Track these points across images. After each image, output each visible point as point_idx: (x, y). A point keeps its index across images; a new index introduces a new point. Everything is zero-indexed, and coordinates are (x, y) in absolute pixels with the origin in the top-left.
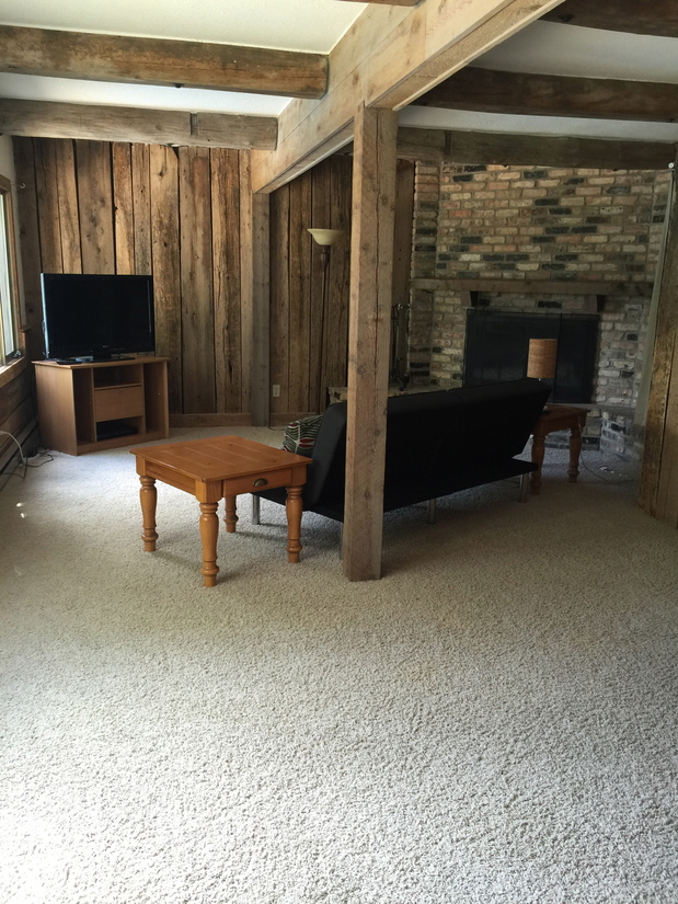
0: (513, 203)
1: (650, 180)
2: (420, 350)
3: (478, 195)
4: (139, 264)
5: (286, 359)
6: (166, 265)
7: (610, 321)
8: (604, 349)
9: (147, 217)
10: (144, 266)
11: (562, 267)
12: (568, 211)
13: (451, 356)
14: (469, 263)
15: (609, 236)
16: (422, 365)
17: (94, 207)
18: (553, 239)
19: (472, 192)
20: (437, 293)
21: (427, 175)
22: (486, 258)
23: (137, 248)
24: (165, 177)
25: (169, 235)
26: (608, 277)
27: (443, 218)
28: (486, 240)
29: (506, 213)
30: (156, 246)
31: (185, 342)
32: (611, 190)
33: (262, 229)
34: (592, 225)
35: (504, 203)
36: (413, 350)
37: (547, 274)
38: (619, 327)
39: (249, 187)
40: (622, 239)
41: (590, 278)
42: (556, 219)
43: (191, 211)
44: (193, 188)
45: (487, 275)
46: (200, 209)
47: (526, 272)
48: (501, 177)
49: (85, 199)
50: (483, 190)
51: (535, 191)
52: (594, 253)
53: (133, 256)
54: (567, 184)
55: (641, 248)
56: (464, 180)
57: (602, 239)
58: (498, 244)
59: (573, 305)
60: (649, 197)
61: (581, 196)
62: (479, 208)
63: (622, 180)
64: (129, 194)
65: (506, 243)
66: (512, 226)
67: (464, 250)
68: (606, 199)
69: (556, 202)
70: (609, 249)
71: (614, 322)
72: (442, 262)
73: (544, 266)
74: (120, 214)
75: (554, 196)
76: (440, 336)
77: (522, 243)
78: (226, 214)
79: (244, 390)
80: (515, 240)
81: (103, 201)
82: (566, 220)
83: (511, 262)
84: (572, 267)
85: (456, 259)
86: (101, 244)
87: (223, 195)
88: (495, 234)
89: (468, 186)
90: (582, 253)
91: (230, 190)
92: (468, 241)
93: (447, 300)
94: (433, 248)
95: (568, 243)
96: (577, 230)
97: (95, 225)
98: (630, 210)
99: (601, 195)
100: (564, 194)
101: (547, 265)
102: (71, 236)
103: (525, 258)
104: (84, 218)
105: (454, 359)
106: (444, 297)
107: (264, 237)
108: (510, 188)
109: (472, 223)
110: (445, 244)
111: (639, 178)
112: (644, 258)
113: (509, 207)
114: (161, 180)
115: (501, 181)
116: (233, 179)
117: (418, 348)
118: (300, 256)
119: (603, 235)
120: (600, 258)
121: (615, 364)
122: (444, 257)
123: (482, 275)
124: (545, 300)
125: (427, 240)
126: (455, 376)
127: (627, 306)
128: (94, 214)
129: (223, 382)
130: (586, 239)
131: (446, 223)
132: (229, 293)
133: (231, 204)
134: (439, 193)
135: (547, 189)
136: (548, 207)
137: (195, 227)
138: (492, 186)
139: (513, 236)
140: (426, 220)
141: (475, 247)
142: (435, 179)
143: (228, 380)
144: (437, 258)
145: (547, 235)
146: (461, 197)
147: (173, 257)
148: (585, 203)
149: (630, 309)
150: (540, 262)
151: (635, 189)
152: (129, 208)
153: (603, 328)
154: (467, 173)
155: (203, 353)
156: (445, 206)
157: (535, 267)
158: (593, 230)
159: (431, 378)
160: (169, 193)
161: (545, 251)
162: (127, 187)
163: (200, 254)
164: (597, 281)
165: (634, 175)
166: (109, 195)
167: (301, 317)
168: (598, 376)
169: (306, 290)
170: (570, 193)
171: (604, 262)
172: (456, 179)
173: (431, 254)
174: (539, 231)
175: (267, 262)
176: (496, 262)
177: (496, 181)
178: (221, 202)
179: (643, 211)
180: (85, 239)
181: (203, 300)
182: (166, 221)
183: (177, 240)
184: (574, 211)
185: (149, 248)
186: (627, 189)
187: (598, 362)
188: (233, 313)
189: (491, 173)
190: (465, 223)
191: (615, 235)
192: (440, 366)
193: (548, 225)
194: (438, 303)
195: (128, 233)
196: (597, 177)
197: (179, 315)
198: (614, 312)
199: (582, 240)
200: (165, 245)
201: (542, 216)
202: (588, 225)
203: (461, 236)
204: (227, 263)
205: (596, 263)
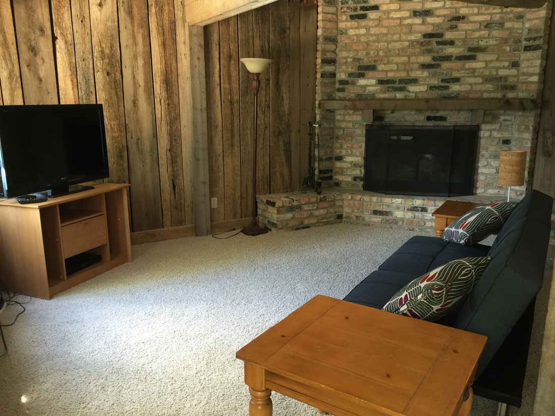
0: (403, 37)
1: (520, 17)
2: (326, 159)
3: (373, 31)
4: (82, 93)
5: (221, 174)
6: (110, 93)
7: (488, 130)
8: (483, 152)
9: (88, 46)
10: (88, 94)
11: (447, 88)
12: (451, 43)
13: (351, 163)
14: (365, 86)
15: (487, 62)
16: (327, 171)
17: (32, 37)
18: (439, 65)
19: (368, 28)
20: (338, 112)
21: (329, 13)
22: (381, 82)
23: (80, 78)
24: (104, 7)
25: (111, 64)
26: (486, 95)
27: (341, 50)
28: (381, 67)
29: (398, 45)
30: (99, 76)
31: (131, 165)
32: (488, 25)
33: (198, 58)
34: (472, 54)
35: (396, 37)
36: (320, 159)
37: (435, 94)
38: (495, 134)
39: (184, 20)
40: (498, 64)
41: (471, 96)
42: (442, 49)
43: (131, 41)
44: (132, 19)
45: (382, 96)
46: (140, 40)
47: (416, 93)
48: (393, 15)
49: (22, 28)
50: (376, 26)
51: (422, 26)
52: (474, 76)
53: (76, 85)
54: (451, 21)
55: (514, 71)
56: (359, 18)
57: (481, 65)
58: (391, 71)
59: (456, 118)
60: (520, 31)
61: (463, 30)
62: (374, 41)
63: (497, 18)
64: (69, 23)
65: (398, 70)
66: (403, 56)
67: (361, 76)
68: (484, 33)
69: (440, 35)
70: (487, 73)
71: (491, 131)
72: (341, 86)
73: (432, 88)
74: (60, 44)
75: (440, 31)
76: (341, 147)
77: (412, 70)
78: (164, 45)
79: (186, 205)
80: (406, 66)
81: (42, 30)
82: (450, 50)
83: (402, 85)
84: (455, 88)
85: (354, 84)
86: (42, 74)
87: (161, 26)
88: (388, 63)
89: (363, 23)
90: (464, 77)
91: (166, 22)
92: (364, 69)
93: (347, 118)
94: (333, 75)
95: (452, 69)
96: (459, 58)
97: (35, 55)
98: (505, 41)
99: (480, 29)
100: (448, 29)
101: (435, 87)
102: (10, 66)
103: (414, 81)
104: (23, 47)
105: (355, 165)
106: (344, 115)
107: (200, 66)
108: (400, 25)
109: (367, 54)
110: (344, 71)
111: (511, 15)
112: (516, 79)
113: (400, 40)
114: (100, 10)
115: (392, 18)
116: (169, 11)
117: (324, 158)
118: (230, 83)
119: (482, 61)
120: (480, 80)
121: (492, 163)
122: (342, 82)
123: (377, 96)
124: (432, 115)
125: (329, 69)
126: (355, 179)
127: (502, 118)
128: (33, 43)
129: (168, 199)
130: (467, 66)
131: (345, 54)
132: (170, 118)
133: (168, 36)
134: (337, 29)
135: (433, 25)
136: (435, 40)
137: (135, 57)
138: (385, 23)
139: (404, 64)
140: (328, 51)
141: (371, 73)
142: (335, 17)
143: (172, 197)
144: (337, 83)
145: (433, 63)
146: (357, 32)
147: (116, 85)
148: (466, 37)
149: (505, 120)
150: (428, 85)
151: (508, 25)
152: (70, 38)
153: (482, 136)
154: (362, 12)
155: (149, 175)
156: (344, 40)
157: (424, 88)
158: (472, 58)
159: (334, 181)
160: (109, 24)
161: (434, 75)
162: (66, 16)
163: (141, 82)
164: (477, 99)
165: (507, 13)
166: (48, 24)
167: (233, 136)
168: (478, 173)
169: (236, 114)
170: (453, 28)
171: (482, 83)
172: (352, 17)
173: (332, 80)
174: (427, 59)
175: (204, 90)
176: (390, 85)
177: (388, 18)
178: (158, 33)
179: (515, 42)
180: (25, 70)
181: (146, 125)
182: (107, 51)
183: (119, 69)
184: (456, 42)
185: (92, 77)
186: (501, 25)
187: (478, 162)
188: (174, 137)
189: (384, 12)
190: (361, 54)
191: (492, 61)
192: (342, 171)
193: (435, 55)
194: (339, 121)
195: (70, 63)
196: (476, 15)
197: (124, 141)
198: (490, 123)
199: (464, 66)
200: (108, 74)
201: (429, 47)
202: (468, 54)
203: (358, 64)
204: (167, 90)
205: (476, 84)
